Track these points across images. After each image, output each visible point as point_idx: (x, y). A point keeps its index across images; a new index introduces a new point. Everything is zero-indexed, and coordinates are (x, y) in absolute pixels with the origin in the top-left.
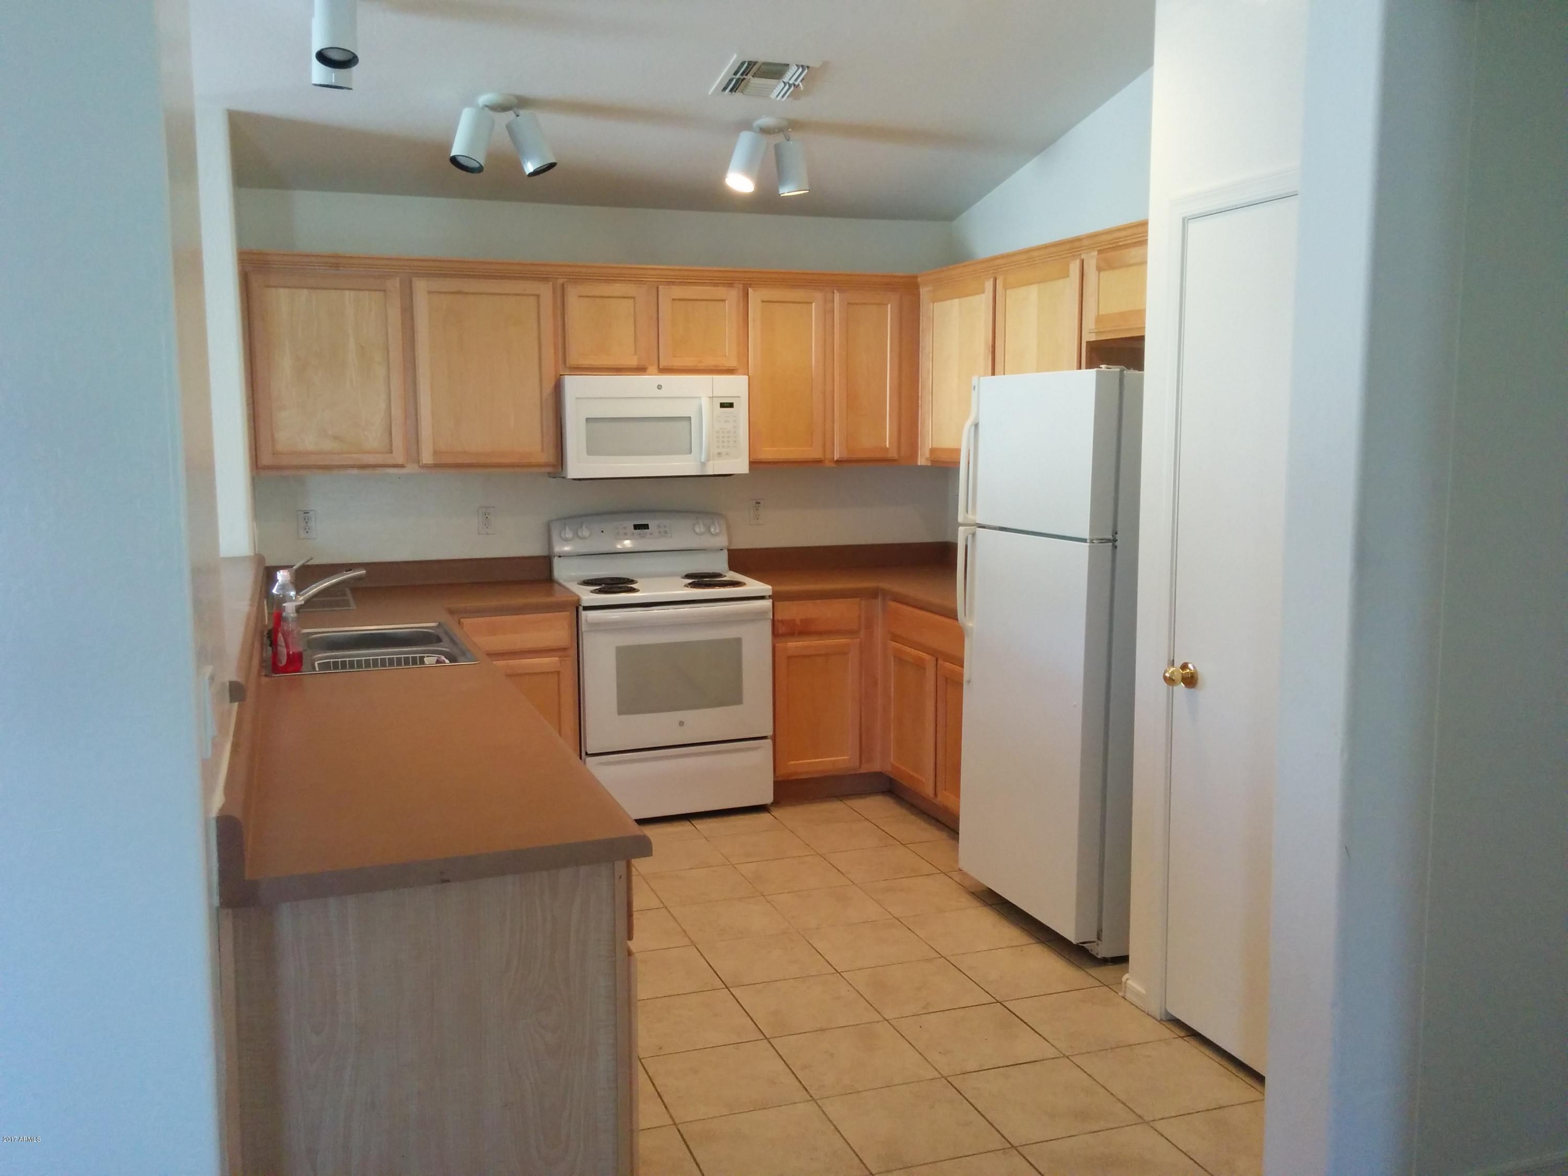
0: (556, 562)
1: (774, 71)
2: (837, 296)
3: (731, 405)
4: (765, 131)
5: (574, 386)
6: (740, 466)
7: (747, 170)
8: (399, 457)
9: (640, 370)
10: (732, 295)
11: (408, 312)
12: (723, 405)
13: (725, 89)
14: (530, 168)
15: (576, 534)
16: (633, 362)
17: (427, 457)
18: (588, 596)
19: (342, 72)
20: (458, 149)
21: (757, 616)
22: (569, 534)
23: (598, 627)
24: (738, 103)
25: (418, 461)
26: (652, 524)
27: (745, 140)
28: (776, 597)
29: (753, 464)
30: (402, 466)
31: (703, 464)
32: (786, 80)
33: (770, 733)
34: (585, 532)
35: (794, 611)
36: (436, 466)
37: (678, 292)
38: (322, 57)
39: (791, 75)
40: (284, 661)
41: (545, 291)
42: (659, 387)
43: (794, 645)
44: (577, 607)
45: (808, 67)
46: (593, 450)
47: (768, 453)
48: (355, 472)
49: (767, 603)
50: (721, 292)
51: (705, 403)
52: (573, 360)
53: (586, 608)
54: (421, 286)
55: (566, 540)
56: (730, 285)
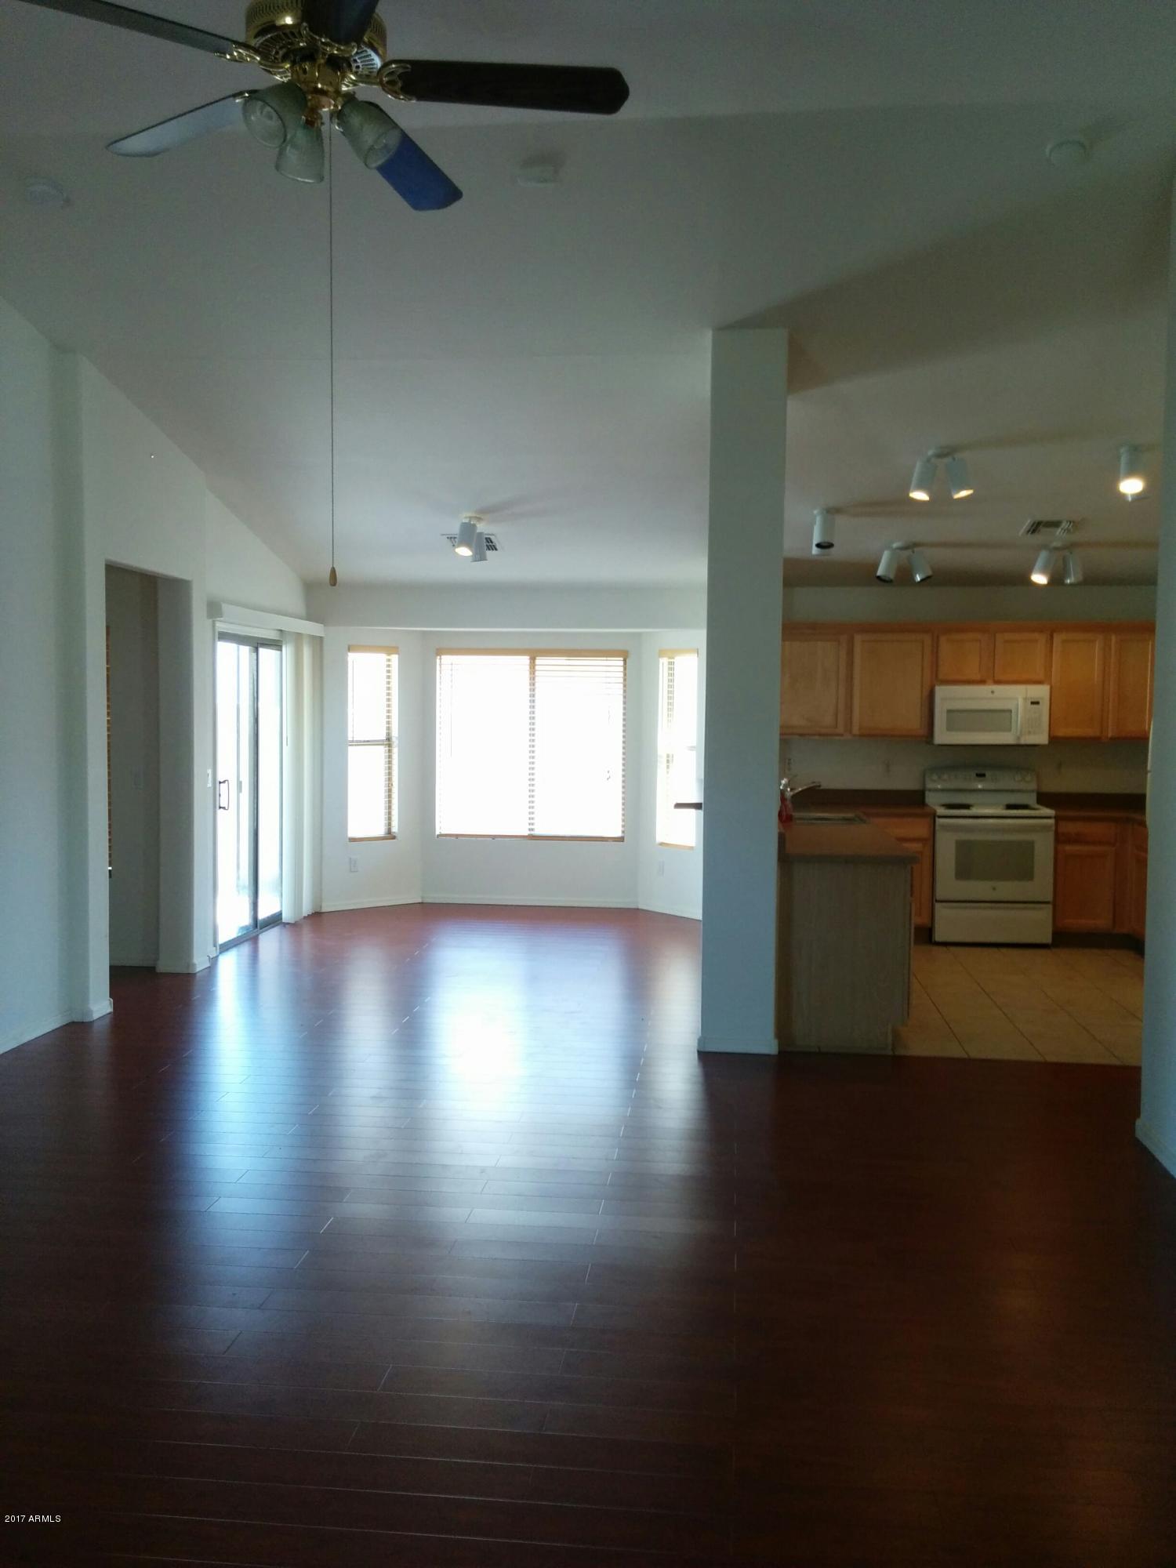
0: (927, 793)
1: (1055, 524)
2: (1113, 638)
3: (1037, 703)
4: (1056, 549)
5: (941, 692)
6: (1042, 739)
7: (1043, 571)
8: (840, 729)
9: (982, 682)
10: (1042, 639)
11: (850, 653)
12: (1033, 703)
13: (1028, 531)
14: (918, 578)
15: (939, 778)
16: (978, 677)
17: (856, 730)
18: (941, 811)
19: (827, 551)
20: (880, 572)
21: (1045, 828)
22: (935, 777)
23: (945, 828)
24: (1038, 538)
25: (851, 732)
26: (988, 774)
27: (1043, 556)
28: (1057, 818)
29: (1053, 739)
30: (842, 735)
31: (1019, 738)
32: (1062, 527)
33: (1050, 898)
34: (945, 777)
35: (1071, 828)
36: (861, 735)
37: (1008, 636)
38: (818, 545)
39: (1064, 525)
40: (784, 818)
41: (927, 639)
42: (993, 692)
43: (1069, 848)
44: (934, 816)
45: (1073, 522)
46: (950, 727)
47: (1061, 732)
48: (817, 737)
49: (1052, 821)
50: (1036, 635)
51: (1021, 702)
52: (941, 677)
53: (940, 817)
54: (858, 638)
55: (934, 781)
56: (1041, 631)
